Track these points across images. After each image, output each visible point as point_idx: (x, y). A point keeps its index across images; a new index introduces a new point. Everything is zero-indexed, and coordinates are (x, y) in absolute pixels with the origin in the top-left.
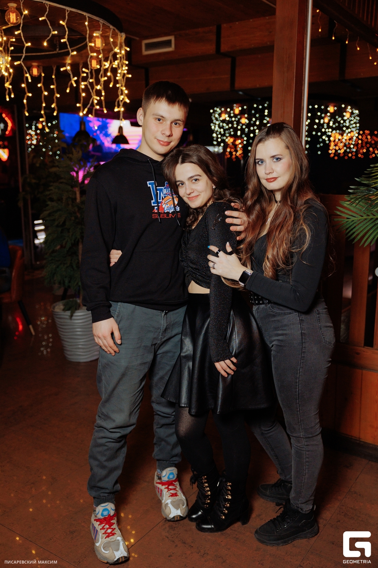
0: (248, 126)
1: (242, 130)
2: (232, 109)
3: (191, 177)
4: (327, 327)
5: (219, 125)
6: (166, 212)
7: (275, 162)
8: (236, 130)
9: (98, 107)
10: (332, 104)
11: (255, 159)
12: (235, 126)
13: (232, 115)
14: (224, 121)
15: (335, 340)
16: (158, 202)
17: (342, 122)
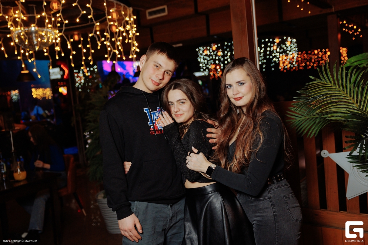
0: (223, 56)
1: (219, 60)
2: (211, 47)
3: (179, 100)
4: (294, 207)
5: (203, 58)
6: (159, 129)
7: (240, 86)
8: (215, 60)
9: (119, 56)
10: (278, 37)
11: (225, 85)
12: (214, 58)
13: (211, 51)
14: (206, 55)
15: (302, 217)
16: (153, 122)
17: (285, 48)
